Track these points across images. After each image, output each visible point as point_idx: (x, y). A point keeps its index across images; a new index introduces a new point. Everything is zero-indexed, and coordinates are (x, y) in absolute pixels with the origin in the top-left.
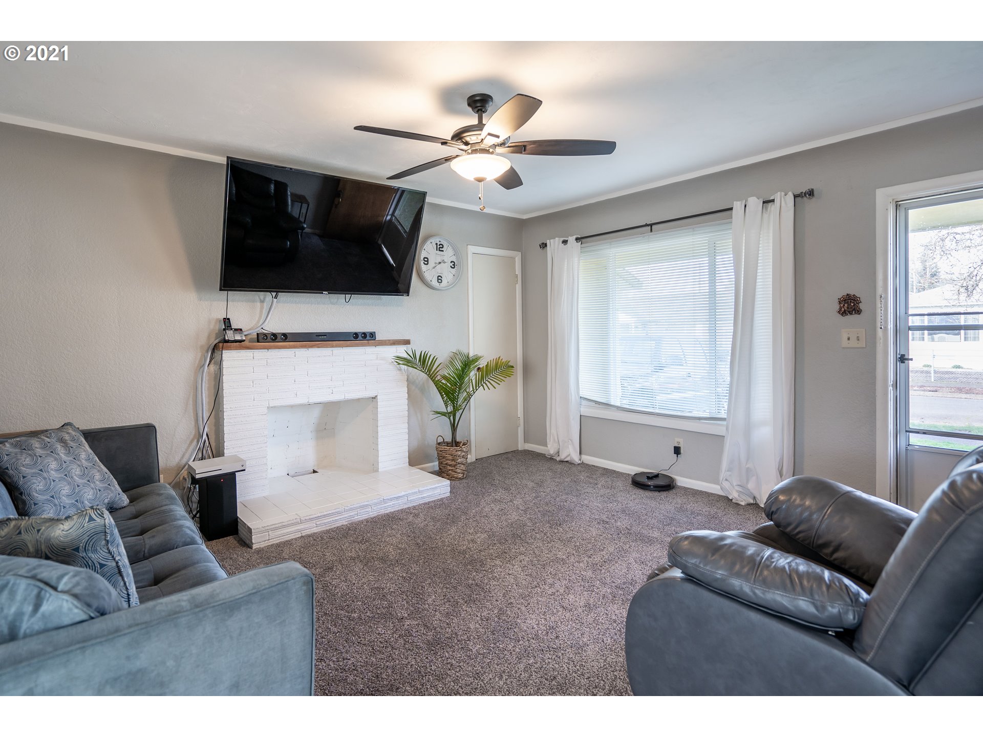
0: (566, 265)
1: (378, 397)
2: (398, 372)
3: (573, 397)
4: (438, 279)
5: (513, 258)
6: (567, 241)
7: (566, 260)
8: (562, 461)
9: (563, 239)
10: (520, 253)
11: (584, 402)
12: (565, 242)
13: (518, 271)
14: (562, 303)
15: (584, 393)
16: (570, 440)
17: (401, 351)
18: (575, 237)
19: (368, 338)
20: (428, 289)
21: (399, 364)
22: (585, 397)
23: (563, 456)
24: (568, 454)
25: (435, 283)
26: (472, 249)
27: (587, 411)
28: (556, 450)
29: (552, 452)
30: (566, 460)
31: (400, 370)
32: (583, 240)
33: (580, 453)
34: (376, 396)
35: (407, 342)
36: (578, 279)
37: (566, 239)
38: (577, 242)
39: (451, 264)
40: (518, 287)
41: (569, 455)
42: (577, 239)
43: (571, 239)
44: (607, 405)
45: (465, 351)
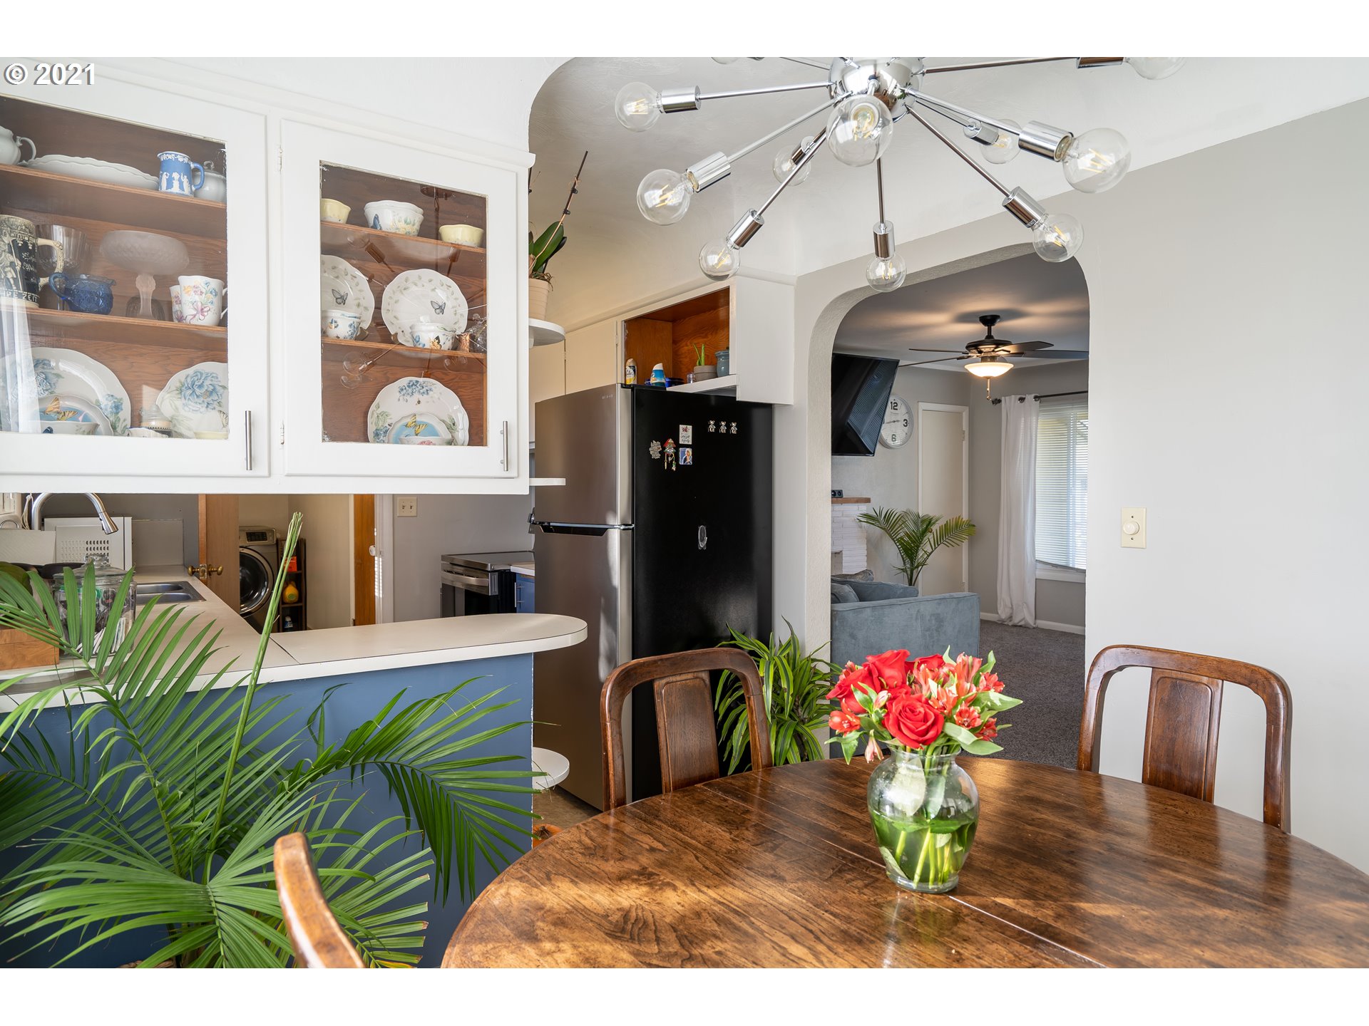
0: (1022, 424)
1: (843, 552)
2: (859, 529)
3: (1029, 559)
4: (893, 438)
5: (960, 414)
6: (1024, 398)
7: (1023, 419)
8: (1015, 626)
9: (1019, 396)
10: (968, 408)
11: (1039, 566)
12: (1022, 400)
13: (965, 427)
14: (1018, 462)
15: (1039, 556)
16: (1026, 603)
17: (864, 508)
18: (1033, 395)
19: (837, 495)
20: (885, 449)
21: (861, 521)
22: (1041, 560)
23: (1016, 620)
24: (1022, 618)
25: (890, 442)
26: (922, 406)
27: (1042, 574)
28: (1008, 615)
29: (1003, 616)
30: (1020, 624)
31: (861, 527)
32: (1042, 399)
33: (1036, 618)
34: (841, 551)
35: (868, 500)
36: (1036, 436)
37: (1024, 396)
38: (1036, 400)
39: (904, 423)
40: (965, 444)
41: (1024, 619)
42: (1035, 397)
43: (1030, 398)
44: (1066, 568)
45: (914, 510)
